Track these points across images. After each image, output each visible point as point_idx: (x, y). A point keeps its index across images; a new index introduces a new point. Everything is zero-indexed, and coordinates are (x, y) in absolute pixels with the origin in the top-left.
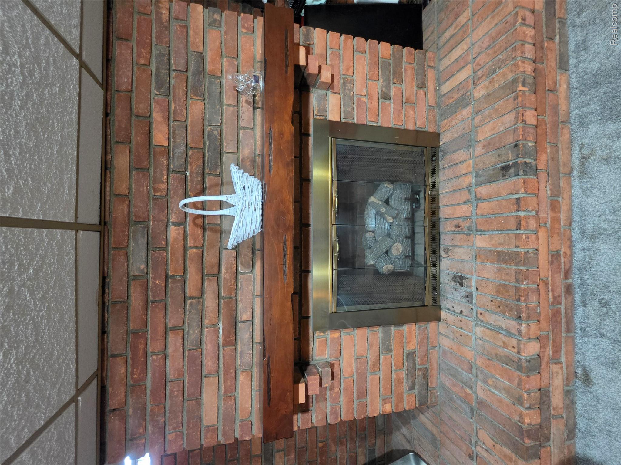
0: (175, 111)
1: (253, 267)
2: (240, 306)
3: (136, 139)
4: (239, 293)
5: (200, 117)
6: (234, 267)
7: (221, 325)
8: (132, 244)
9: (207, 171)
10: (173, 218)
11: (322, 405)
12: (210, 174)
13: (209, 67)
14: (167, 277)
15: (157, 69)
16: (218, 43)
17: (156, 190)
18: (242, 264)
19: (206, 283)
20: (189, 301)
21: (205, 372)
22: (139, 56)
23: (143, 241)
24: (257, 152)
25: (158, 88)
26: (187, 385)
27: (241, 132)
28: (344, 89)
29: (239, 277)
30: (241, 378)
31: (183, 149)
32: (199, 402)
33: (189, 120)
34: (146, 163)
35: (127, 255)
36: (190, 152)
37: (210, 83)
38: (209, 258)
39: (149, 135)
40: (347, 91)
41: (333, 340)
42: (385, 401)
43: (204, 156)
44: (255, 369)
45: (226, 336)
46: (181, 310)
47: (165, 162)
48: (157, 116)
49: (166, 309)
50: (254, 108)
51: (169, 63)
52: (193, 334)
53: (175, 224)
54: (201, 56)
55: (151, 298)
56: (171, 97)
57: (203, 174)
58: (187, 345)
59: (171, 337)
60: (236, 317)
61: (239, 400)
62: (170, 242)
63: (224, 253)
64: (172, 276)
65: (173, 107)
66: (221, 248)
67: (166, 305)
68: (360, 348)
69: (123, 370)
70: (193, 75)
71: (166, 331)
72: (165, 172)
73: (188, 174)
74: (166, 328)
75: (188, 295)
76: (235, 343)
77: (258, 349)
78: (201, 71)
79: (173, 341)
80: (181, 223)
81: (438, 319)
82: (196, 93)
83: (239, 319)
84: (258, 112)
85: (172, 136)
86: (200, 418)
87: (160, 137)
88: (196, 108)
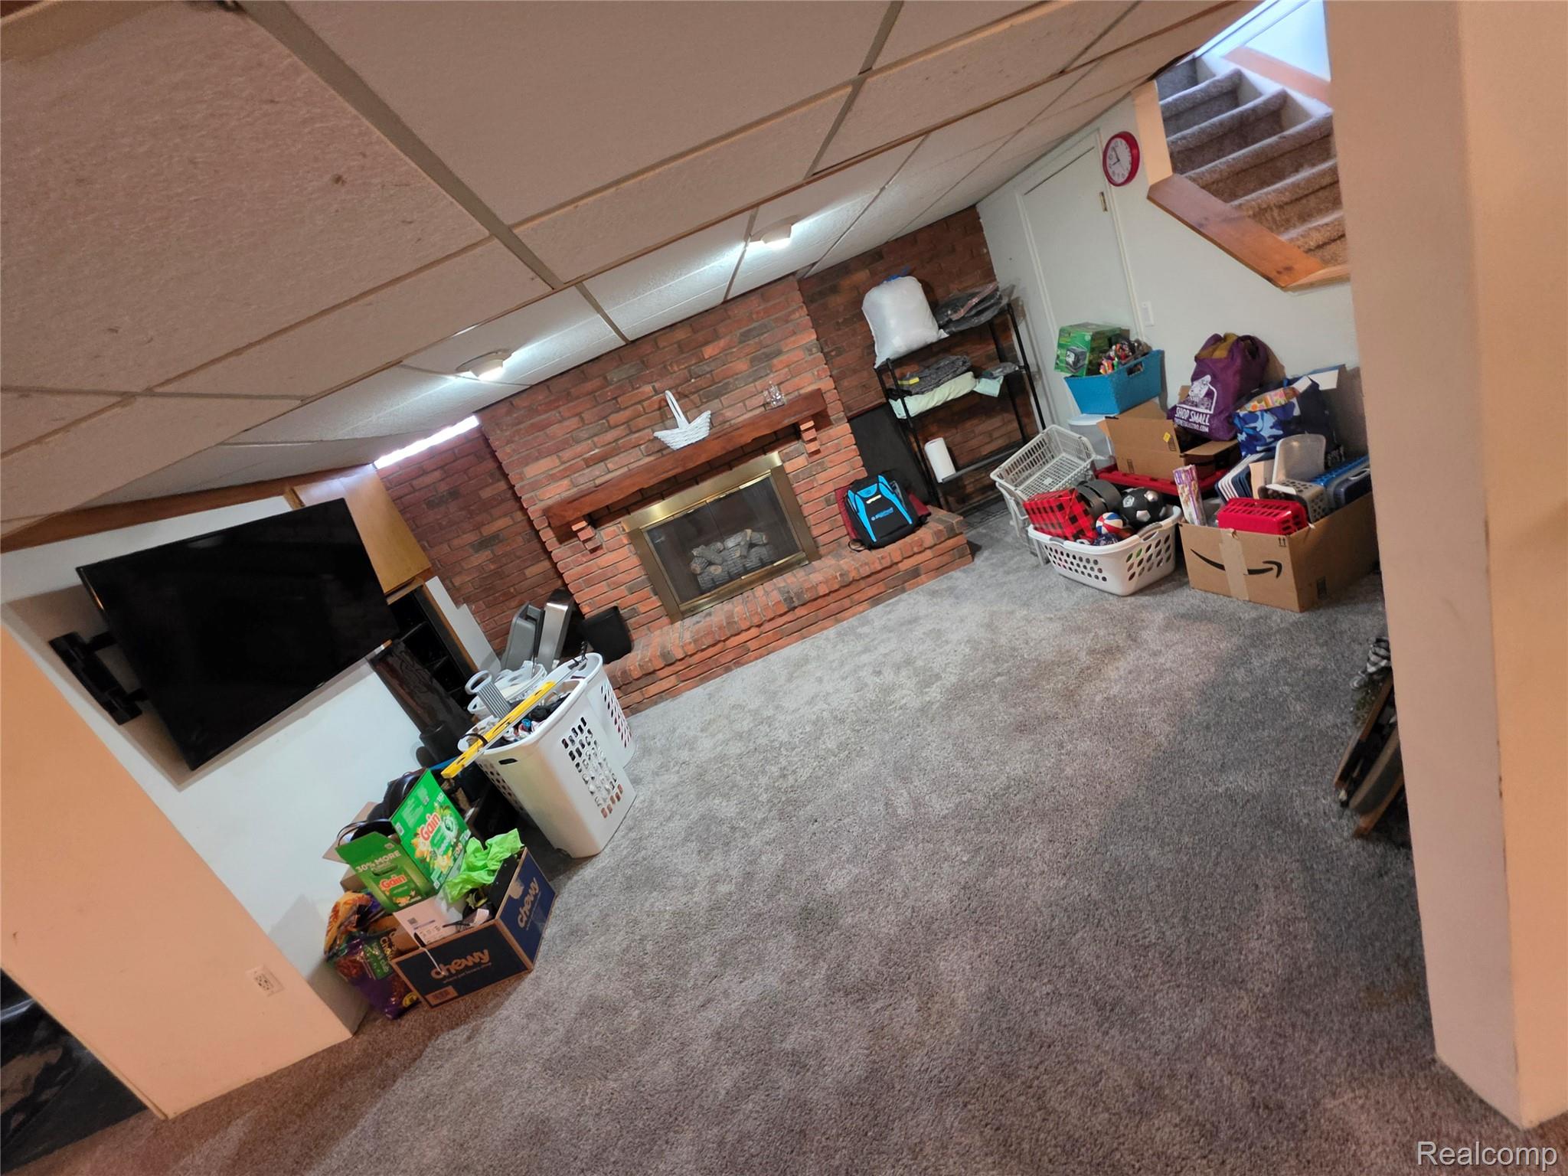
0: (732, 352)
1: (649, 455)
2: (616, 458)
3: (700, 336)
4: (625, 453)
5: (737, 371)
6: (641, 442)
7: (597, 451)
8: (627, 366)
9: (701, 392)
10: (657, 385)
11: (569, 553)
13: (775, 361)
14: (615, 398)
15: (755, 328)
16: (796, 359)
17: (671, 365)
18: (647, 447)
20: (604, 421)
21: (560, 454)
22: (757, 313)
23: (633, 371)
24: (732, 422)
25: (741, 335)
26: (546, 445)
27: (741, 404)
28: (815, 466)
29: (637, 449)
30: (566, 482)
31: (708, 369)
32: (537, 459)
34: (686, 350)
35: (617, 367)
36: (708, 376)
37: (764, 367)
38: (641, 421)
39: (706, 343)
40: (814, 469)
41: (621, 540)
42: (589, 605)
43: (710, 386)
44: (575, 489)
45: (591, 458)
46: (596, 418)
47: (693, 362)
48: (722, 343)
49: (593, 407)
50: (764, 405)
51: (762, 334)
52: (584, 434)
53: (654, 387)
54: (779, 353)
55: (597, 394)
56: (741, 346)
58: (574, 434)
59: (576, 420)
60: (607, 459)
61: (549, 487)
62: (640, 390)
63: (648, 431)
64: (617, 402)
66: (652, 427)
67: (595, 406)
68: (623, 566)
69: (541, 399)
70: (763, 353)
73: (693, 380)
74: (581, 413)
75: (609, 418)
76: (588, 467)
77: (591, 484)
78: (769, 357)
79: (573, 422)
80: (657, 392)
81: (672, 622)
82: (752, 361)
83: (607, 462)
84: (762, 409)
85: (714, 358)
86: (527, 464)
87: (709, 351)
88: (741, 366)
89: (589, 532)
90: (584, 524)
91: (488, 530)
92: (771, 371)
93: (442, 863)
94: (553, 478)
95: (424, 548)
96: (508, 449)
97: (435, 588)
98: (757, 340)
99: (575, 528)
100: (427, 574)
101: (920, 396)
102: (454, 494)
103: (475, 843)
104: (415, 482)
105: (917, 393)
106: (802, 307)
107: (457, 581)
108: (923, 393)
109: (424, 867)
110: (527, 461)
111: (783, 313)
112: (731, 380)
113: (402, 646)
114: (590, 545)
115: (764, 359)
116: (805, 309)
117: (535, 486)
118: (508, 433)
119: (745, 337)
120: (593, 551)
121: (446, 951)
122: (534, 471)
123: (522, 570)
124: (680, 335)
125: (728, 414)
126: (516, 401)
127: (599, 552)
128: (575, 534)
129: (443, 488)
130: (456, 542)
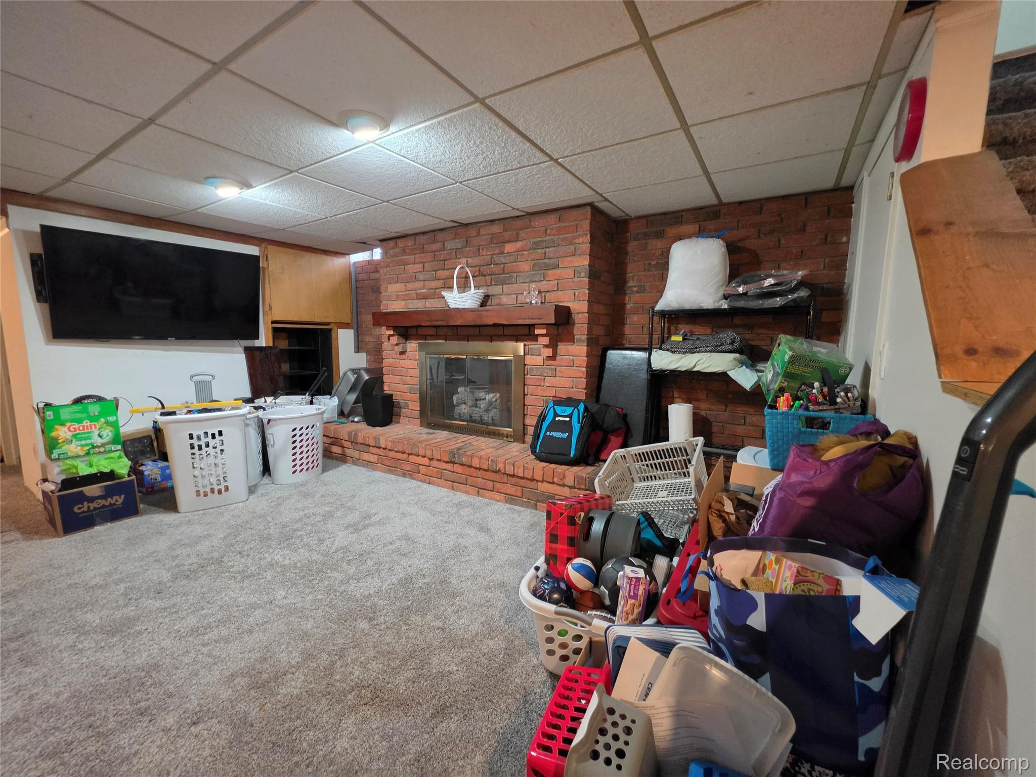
0: (523, 255)
2: (432, 300)
3: (506, 235)
5: (522, 270)
7: (424, 291)
8: (458, 241)
10: (470, 260)
11: (390, 348)
12: (491, 278)
13: (550, 272)
14: (444, 260)
15: (545, 241)
16: (566, 277)
17: (482, 249)
19: (442, 281)
20: (434, 273)
21: (407, 284)
22: (552, 228)
23: (459, 246)
25: (535, 243)
26: (403, 275)
27: (515, 296)
28: (547, 369)
30: (403, 303)
31: (503, 261)
32: (396, 282)
33: (519, 263)
34: (495, 242)
35: (453, 239)
36: (502, 266)
37: (541, 274)
39: (509, 242)
40: (546, 371)
41: (416, 355)
43: (501, 274)
45: (420, 294)
46: (431, 270)
47: (496, 252)
48: (519, 244)
49: (432, 261)
51: (549, 247)
52: (421, 277)
53: (467, 261)
54: (557, 267)
55: (436, 254)
56: (532, 251)
57: (491, 275)
59: (421, 265)
60: (427, 299)
61: (395, 303)
62: (459, 260)
64: (445, 263)
65: (526, 253)
68: (410, 372)
69: (410, 245)
70: (545, 263)
71: (423, 263)
72: (491, 253)
73: (491, 266)
75: (437, 272)
76: (417, 299)
78: (548, 268)
79: (419, 267)
81: (422, 426)
82: (534, 265)
85: (510, 254)
86: (391, 284)
87: (509, 248)
88: (525, 266)
90: (392, 332)
92: (544, 279)
93: (73, 449)
94: (398, 298)
96: (385, 270)
97: (345, 336)
98: (544, 251)
99: (388, 332)
100: (346, 326)
104: (371, 275)
106: (586, 235)
110: (391, 281)
111: (570, 235)
112: (515, 275)
113: (276, 349)
115: (543, 267)
116: (589, 237)
117: (389, 299)
118: (388, 260)
119: (537, 246)
120: (401, 353)
122: (392, 288)
124: (496, 229)
125: (504, 299)
127: (403, 356)
128: (390, 338)
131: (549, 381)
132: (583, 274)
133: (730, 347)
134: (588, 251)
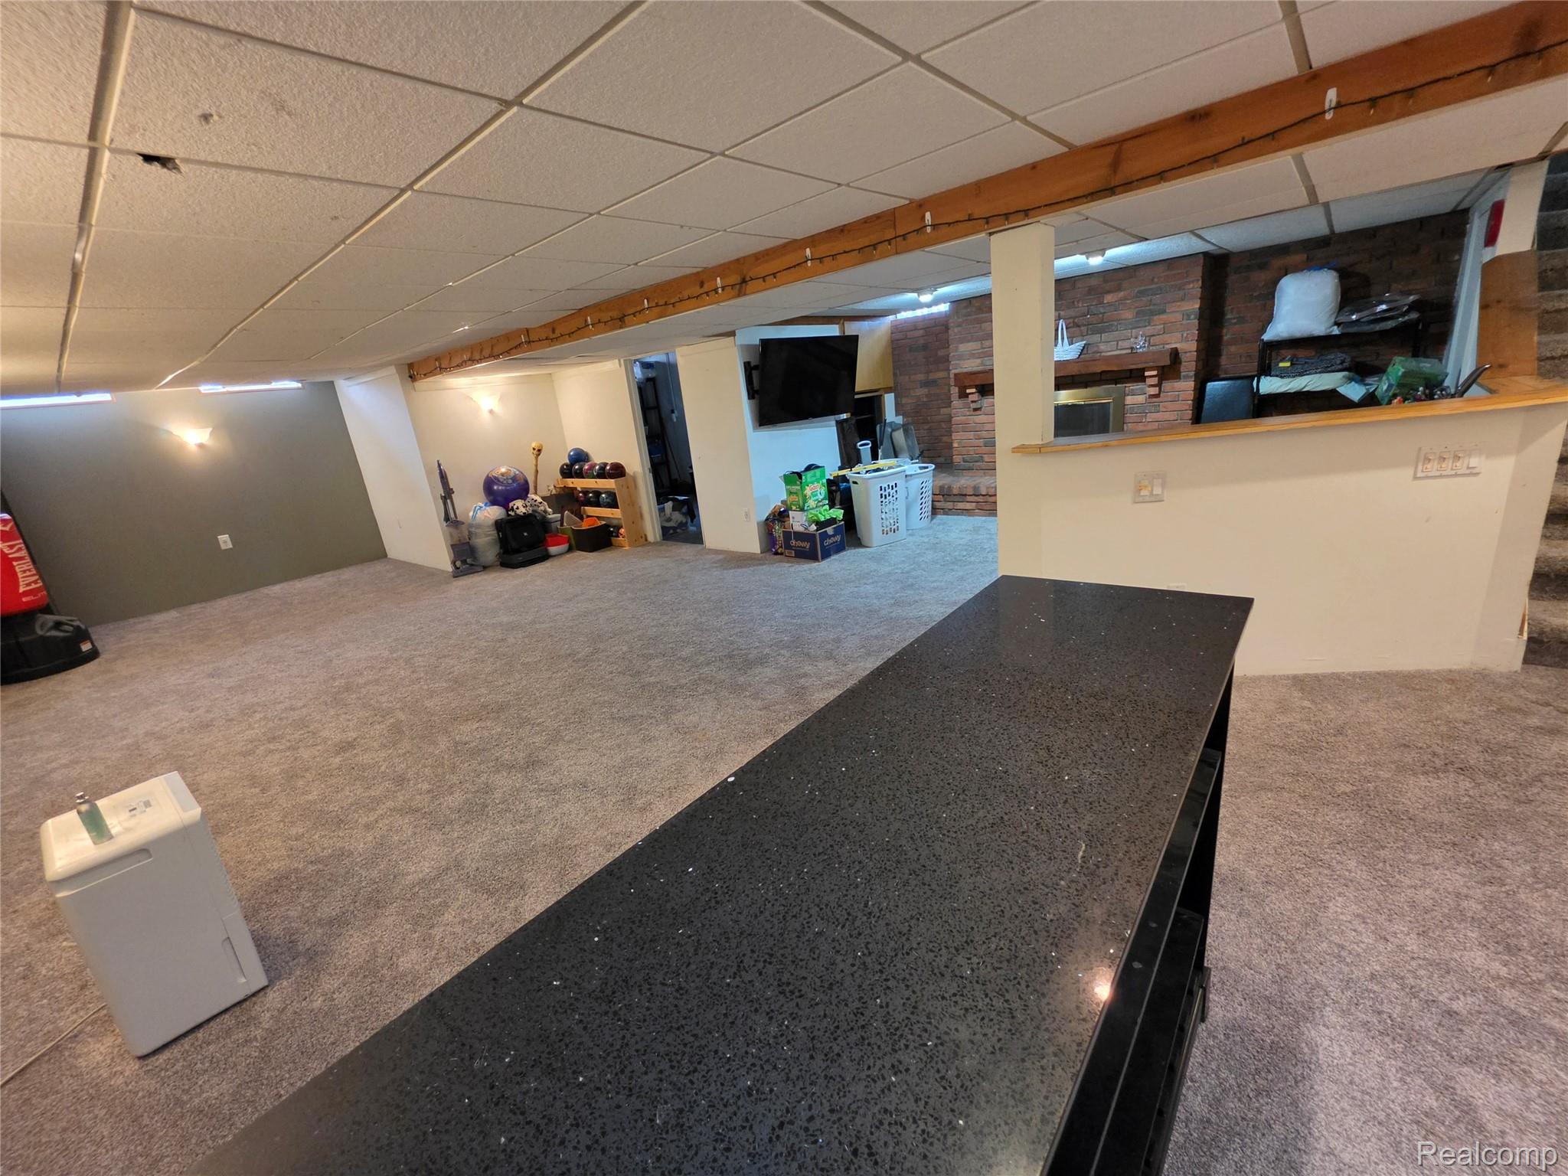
0: (1126, 303)
3: (1106, 287)
5: (1123, 318)
9: (1087, 327)
11: (960, 406)
13: (1156, 318)
15: (1151, 289)
16: (1174, 320)
17: (1078, 302)
22: (1158, 278)
24: (1102, 354)
25: (1139, 291)
27: (1115, 343)
28: (1150, 406)
30: (979, 361)
31: (1102, 311)
32: (969, 341)
33: (1121, 312)
34: (1093, 293)
36: (1101, 316)
37: (1145, 320)
39: (1109, 292)
40: (1148, 408)
42: (959, 443)
43: (1099, 324)
47: (1094, 303)
48: (1121, 294)
50: (1131, 348)
51: (1156, 294)
53: (1059, 314)
54: (1164, 312)
56: (1135, 300)
61: (968, 361)
65: (1128, 301)
69: (987, 303)
70: (1150, 309)
72: (1089, 304)
73: (1088, 316)
78: (1153, 313)
82: (1138, 313)
84: (1129, 351)
85: (1110, 304)
86: (962, 343)
87: (1109, 298)
88: (1128, 315)
89: (975, 397)
90: (974, 390)
91: (932, 376)
92: (1149, 325)
93: (811, 503)
94: (972, 356)
95: (895, 374)
96: (956, 330)
97: (889, 400)
98: (1149, 298)
99: (968, 391)
100: (888, 390)
101: (1278, 379)
102: (925, 347)
103: (827, 507)
104: (908, 333)
105: (1277, 376)
106: (1198, 280)
107: (904, 401)
108: (1281, 377)
109: (805, 499)
110: (963, 341)
111: (1180, 282)
112: (1115, 323)
113: (853, 422)
114: (973, 406)
115: (1146, 315)
116: (1200, 282)
117: (961, 357)
118: (960, 320)
119: (1142, 293)
120: (975, 410)
121: (799, 536)
122: (965, 348)
123: (939, 408)
124: (1094, 282)
125: (1102, 347)
126: (974, 301)
127: (978, 412)
128: (967, 396)
129: (922, 341)
130: (913, 377)
131: (1151, 417)
132: (1192, 317)
133: (1340, 367)
134: (1199, 295)
